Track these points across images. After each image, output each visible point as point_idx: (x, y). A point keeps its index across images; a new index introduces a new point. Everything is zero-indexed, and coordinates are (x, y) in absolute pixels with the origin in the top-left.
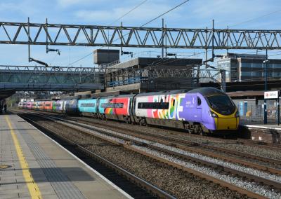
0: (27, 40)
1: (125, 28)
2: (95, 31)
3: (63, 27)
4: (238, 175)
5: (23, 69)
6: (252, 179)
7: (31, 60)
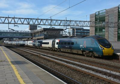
0: (8, 23)
1: (39, 19)
2: (30, 20)
3: (20, 18)
4: (72, 64)
5: (6, 31)
6: (76, 65)
7: (9, 29)
